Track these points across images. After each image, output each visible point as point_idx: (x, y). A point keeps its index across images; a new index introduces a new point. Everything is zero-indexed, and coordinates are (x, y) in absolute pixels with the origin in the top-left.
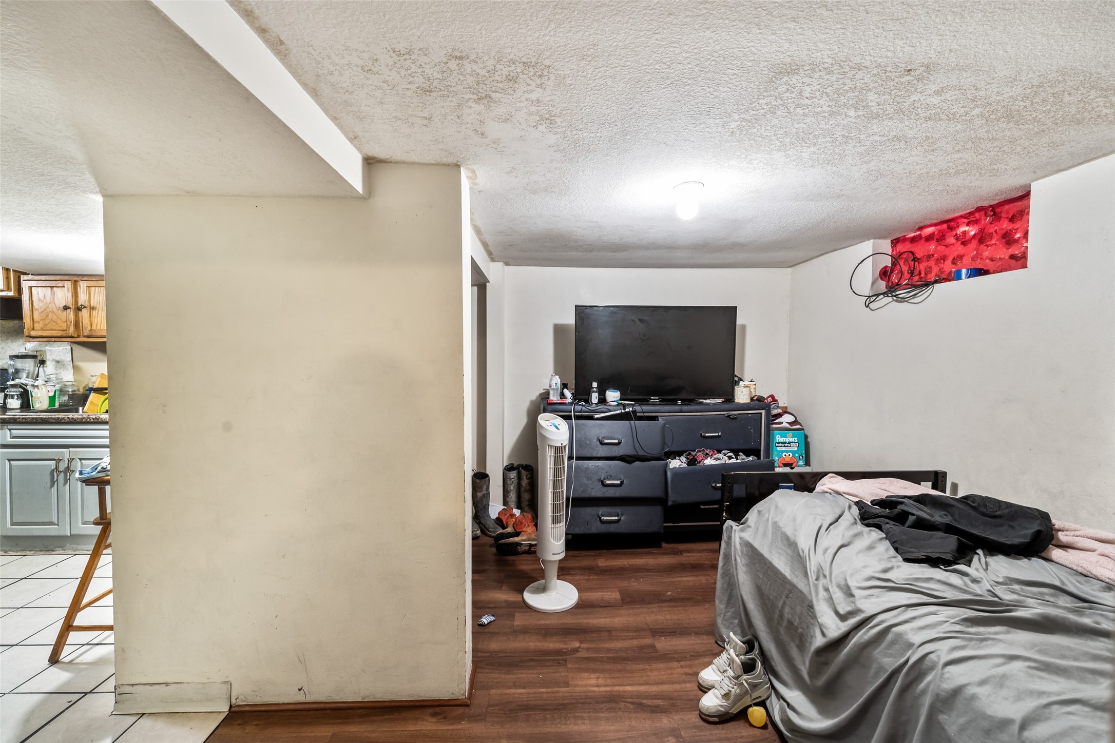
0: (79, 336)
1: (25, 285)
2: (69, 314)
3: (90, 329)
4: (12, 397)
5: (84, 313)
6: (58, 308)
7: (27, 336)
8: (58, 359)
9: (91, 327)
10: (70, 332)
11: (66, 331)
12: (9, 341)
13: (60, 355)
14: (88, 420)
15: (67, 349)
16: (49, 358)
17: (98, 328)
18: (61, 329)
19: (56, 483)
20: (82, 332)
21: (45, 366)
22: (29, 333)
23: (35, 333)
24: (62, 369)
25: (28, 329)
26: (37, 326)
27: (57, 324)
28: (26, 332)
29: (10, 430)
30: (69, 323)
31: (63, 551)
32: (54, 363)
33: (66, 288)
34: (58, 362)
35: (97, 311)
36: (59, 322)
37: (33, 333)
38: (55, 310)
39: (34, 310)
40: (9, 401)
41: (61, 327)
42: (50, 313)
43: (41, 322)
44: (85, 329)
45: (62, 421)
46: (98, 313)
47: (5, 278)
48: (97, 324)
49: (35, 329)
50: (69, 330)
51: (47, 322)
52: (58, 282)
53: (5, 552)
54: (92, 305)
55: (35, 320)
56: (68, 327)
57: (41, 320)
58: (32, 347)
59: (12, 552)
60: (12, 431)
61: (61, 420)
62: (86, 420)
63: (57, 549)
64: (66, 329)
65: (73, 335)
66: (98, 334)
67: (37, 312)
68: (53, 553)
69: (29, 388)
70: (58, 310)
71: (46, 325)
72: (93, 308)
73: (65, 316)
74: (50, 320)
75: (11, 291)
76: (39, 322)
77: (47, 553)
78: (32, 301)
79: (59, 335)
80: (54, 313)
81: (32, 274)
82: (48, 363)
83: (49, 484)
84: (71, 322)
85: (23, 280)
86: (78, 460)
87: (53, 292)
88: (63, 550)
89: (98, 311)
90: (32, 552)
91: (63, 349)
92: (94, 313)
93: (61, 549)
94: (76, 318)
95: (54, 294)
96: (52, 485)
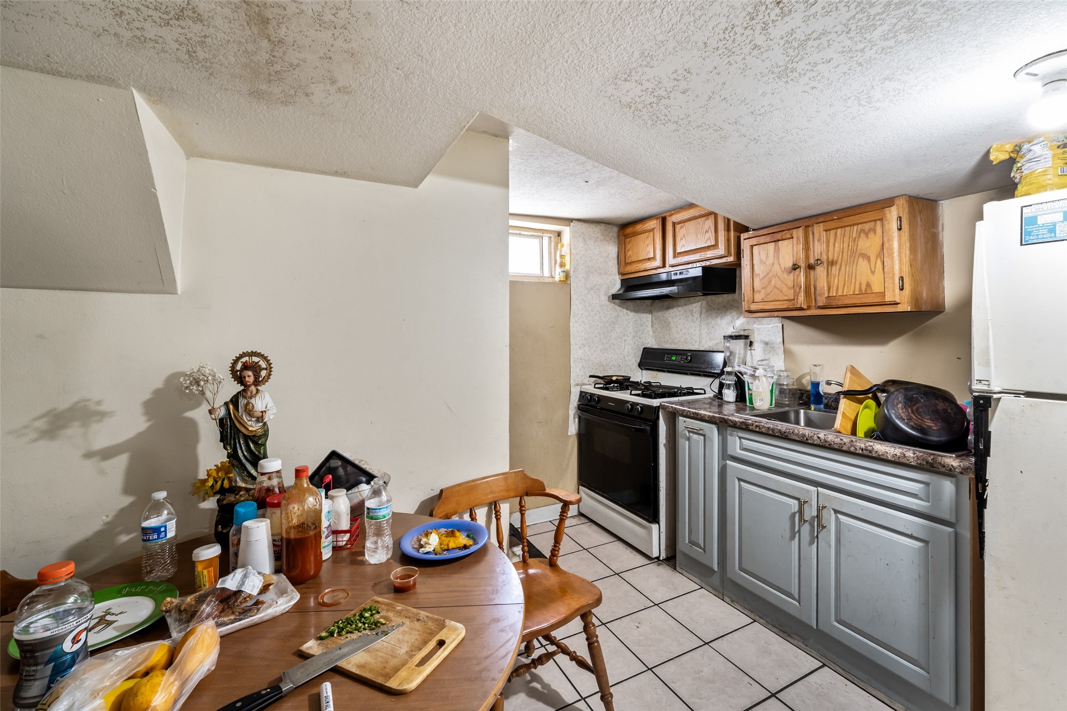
0: (809, 308)
1: (745, 245)
2: (798, 276)
3: (827, 296)
4: (729, 386)
5: (821, 271)
6: (783, 269)
7: (746, 311)
8: (766, 340)
9: (829, 292)
10: (799, 303)
11: (793, 301)
12: (719, 319)
13: (769, 335)
14: (852, 449)
15: (777, 326)
16: (756, 338)
17: (840, 293)
18: (786, 298)
19: (797, 535)
20: (813, 301)
21: (752, 348)
22: (749, 307)
23: (756, 307)
24: (771, 353)
25: (748, 301)
26: (758, 297)
27: (782, 292)
28: (745, 306)
29: (740, 438)
30: (798, 289)
31: (805, 647)
32: (762, 345)
33: (795, 239)
34: (767, 344)
35: (838, 267)
36: (785, 289)
37: (754, 307)
38: (780, 273)
39: (755, 275)
40: (725, 391)
41: (786, 295)
42: (774, 278)
43: (762, 292)
44: (821, 295)
45: (809, 441)
46: (840, 270)
47: (726, 240)
48: (838, 286)
49: (755, 301)
50: (797, 299)
51: (769, 290)
52: (784, 232)
53: (732, 601)
54: (831, 258)
55: (756, 289)
56: (796, 295)
57: (763, 288)
58: (741, 325)
59: (739, 606)
60: (742, 440)
61: (807, 439)
62: (849, 448)
63: (795, 637)
64: (792, 298)
65: (802, 306)
66: (840, 303)
67: (758, 278)
68: (789, 639)
69: (746, 378)
70: (783, 272)
71: (769, 294)
72: (832, 263)
73: (792, 279)
74: (772, 288)
75: (731, 256)
76: (759, 292)
77: (781, 634)
78: (753, 264)
79: (785, 307)
80: (779, 278)
81: (753, 230)
82: (756, 345)
83: (788, 534)
84: (801, 287)
85: (745, 239)
86: (832, 512)
87: (777, 248)
88: (803, 643)
89: (841, 266)
90: (762, 621)
91: (772, 327)
92: (835, 270)
93: (802, 641)
94: (806, 281)
95: (779, 251)
96: (792, 538)
